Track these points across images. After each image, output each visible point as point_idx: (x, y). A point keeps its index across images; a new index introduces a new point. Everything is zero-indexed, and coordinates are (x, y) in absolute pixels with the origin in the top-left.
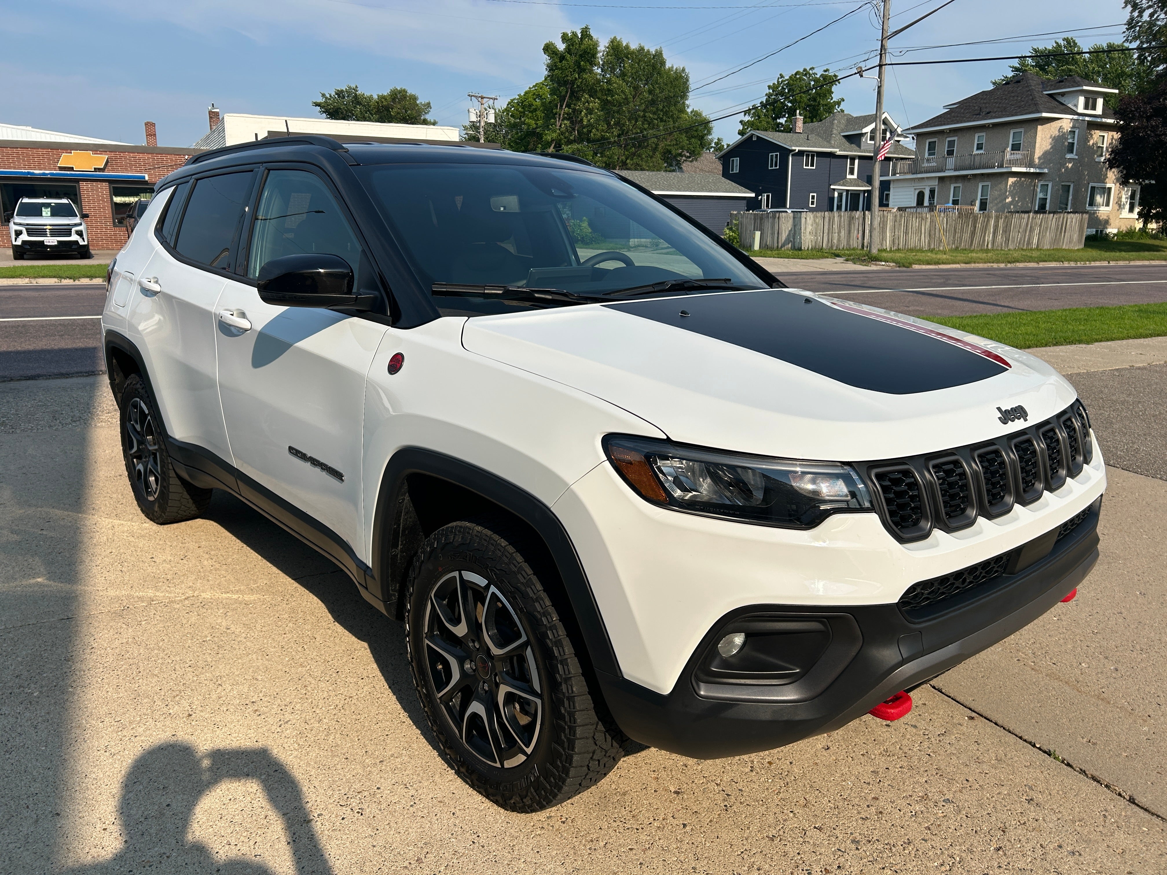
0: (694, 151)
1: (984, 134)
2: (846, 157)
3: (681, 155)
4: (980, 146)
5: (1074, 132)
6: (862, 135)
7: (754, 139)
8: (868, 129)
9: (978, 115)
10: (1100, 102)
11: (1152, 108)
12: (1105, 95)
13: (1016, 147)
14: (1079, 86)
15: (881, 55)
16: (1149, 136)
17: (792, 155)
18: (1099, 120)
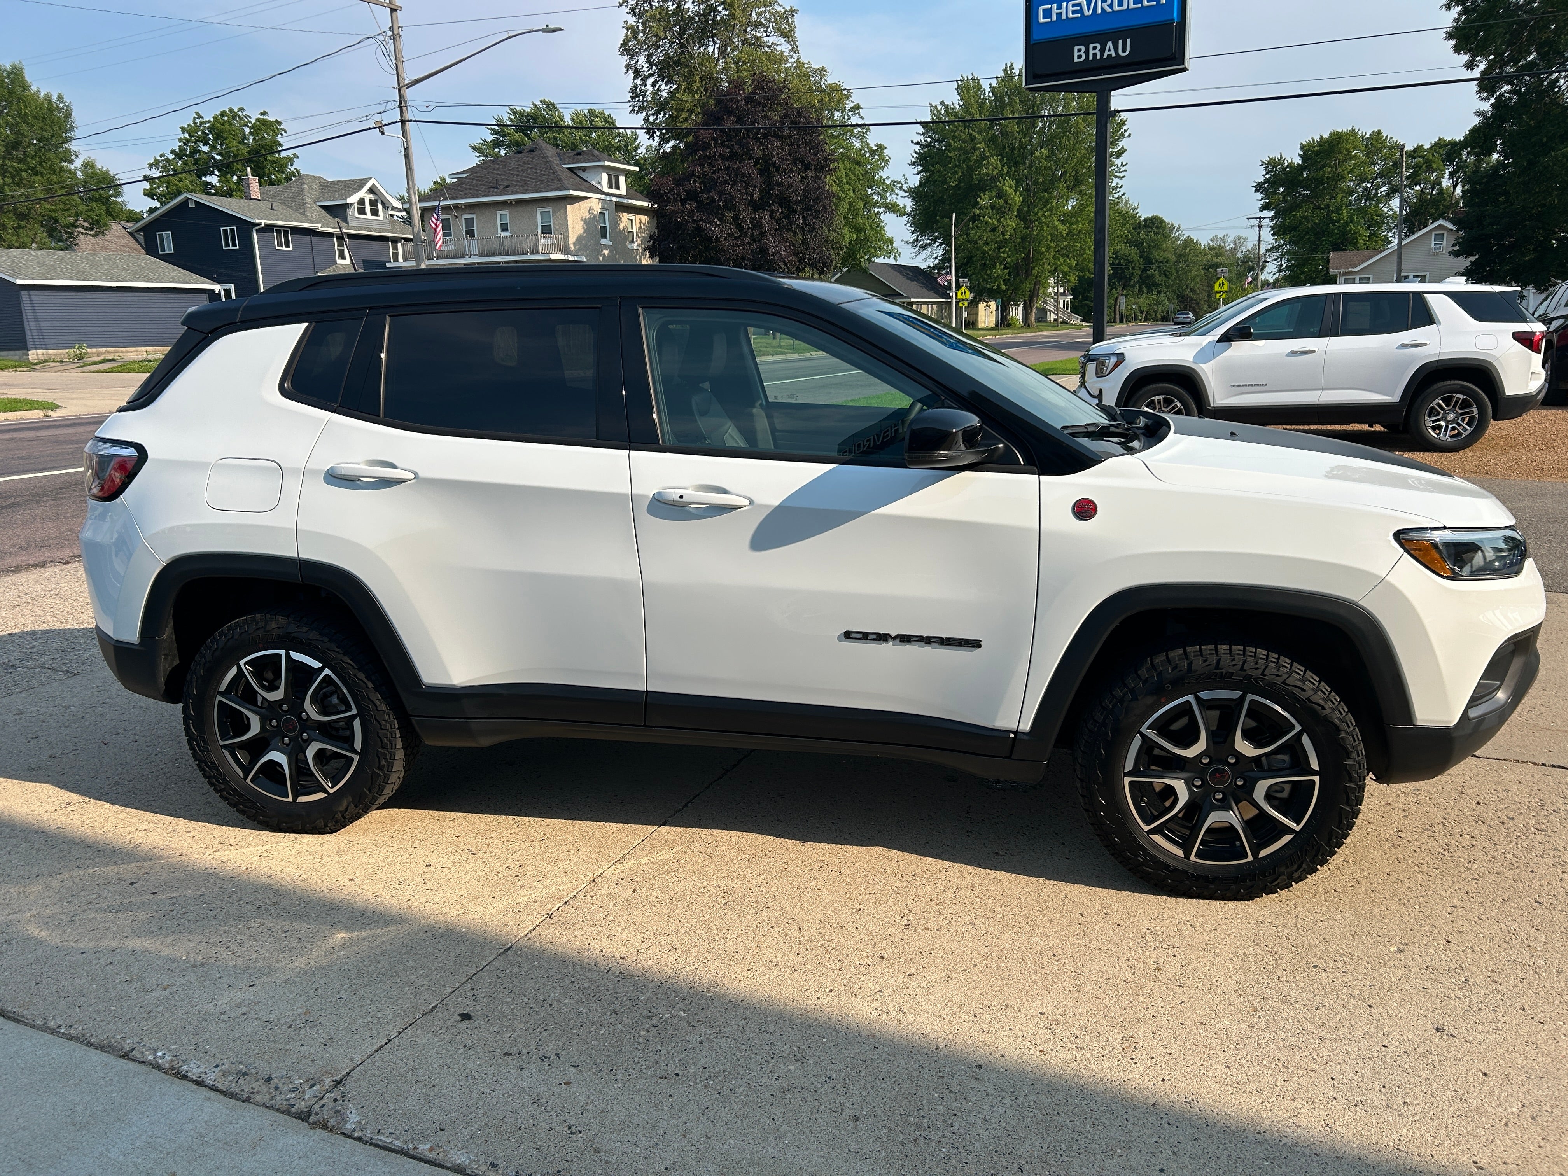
0: (98, 221)
1: (506, 212)
2: (331, 235)
3: (74, 225)
4: (504, 227)
5: (604, 214)
6: (347, 206)
7: (192, 205)
8: (353, 199)
9: (495, 188)
10: (622, 179)
11: (685, 191)
12: (627, 173)
13: (547, 230)
14: (599, 160)
15: (401, 108)
16: (687, 221)
17: (257, 231)
18: (625, 201)
